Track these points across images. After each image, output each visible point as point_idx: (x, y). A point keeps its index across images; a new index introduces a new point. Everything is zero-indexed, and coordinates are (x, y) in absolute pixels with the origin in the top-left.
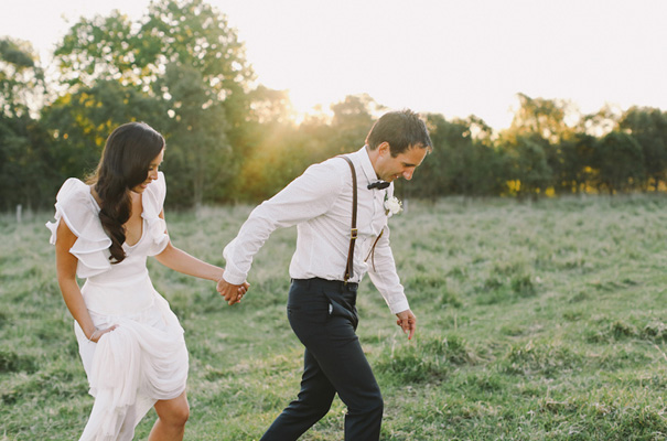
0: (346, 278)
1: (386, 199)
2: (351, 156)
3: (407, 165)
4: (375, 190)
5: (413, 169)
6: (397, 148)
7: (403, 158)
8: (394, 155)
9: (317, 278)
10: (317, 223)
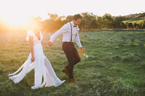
0: (71, 41)
1: (77, 28)
2: (70, 22)
3: (78, 22)
4: (75, 27)
5: (79, 23)
6: (76, 20)
7: (77, 21)
8: (76, 21)
9: (66, 42)
10: (66, 33)
